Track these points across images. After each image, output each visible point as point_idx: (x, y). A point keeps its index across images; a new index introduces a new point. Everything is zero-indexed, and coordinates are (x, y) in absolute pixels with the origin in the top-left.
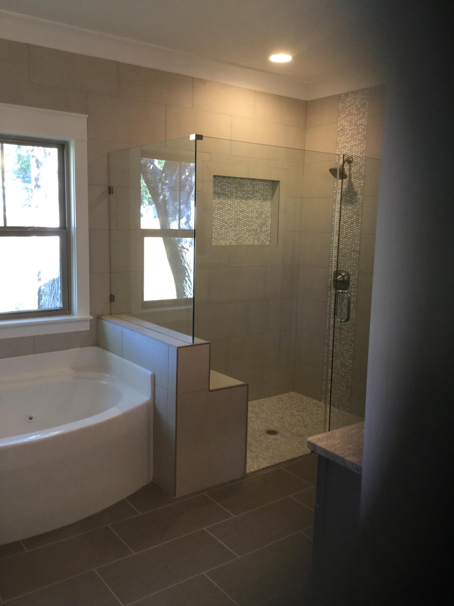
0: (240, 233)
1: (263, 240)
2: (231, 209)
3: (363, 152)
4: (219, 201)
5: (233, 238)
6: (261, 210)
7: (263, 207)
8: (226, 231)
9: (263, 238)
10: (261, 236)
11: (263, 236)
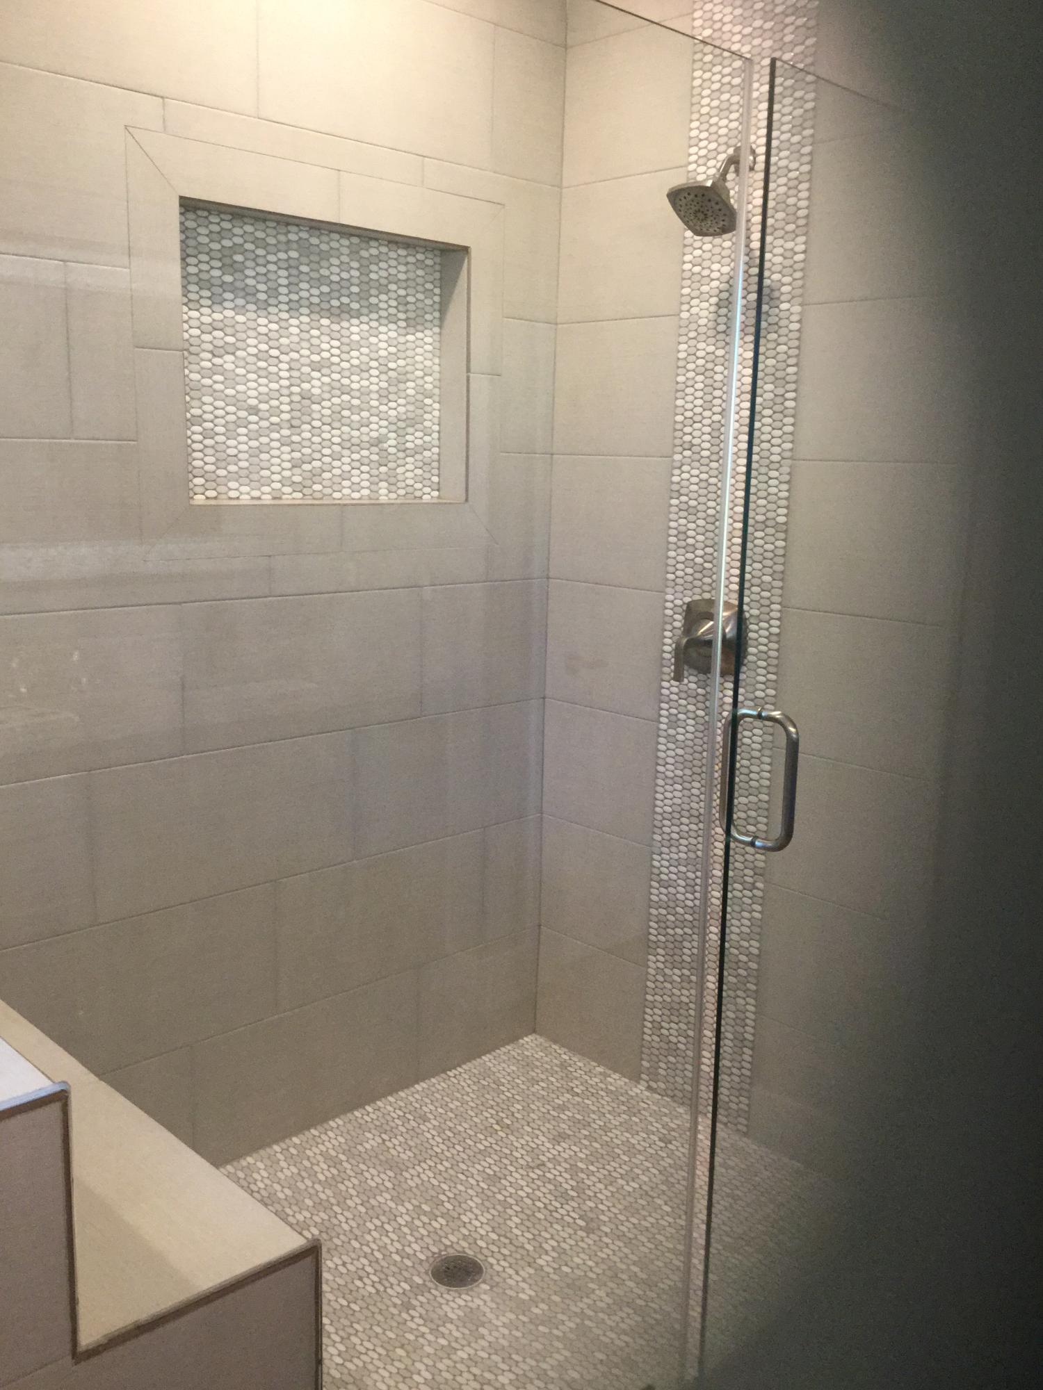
0: (317, 456)
1: (410, 482)
2: (274, 352)
3: (805, 120)
4: (217, 316)
5: (287, 473)
6: (401, 362)
7: (410, 353)
8: (254, 444)
9: (409, 474)
10: (400, 470)
11: (410, 467)
